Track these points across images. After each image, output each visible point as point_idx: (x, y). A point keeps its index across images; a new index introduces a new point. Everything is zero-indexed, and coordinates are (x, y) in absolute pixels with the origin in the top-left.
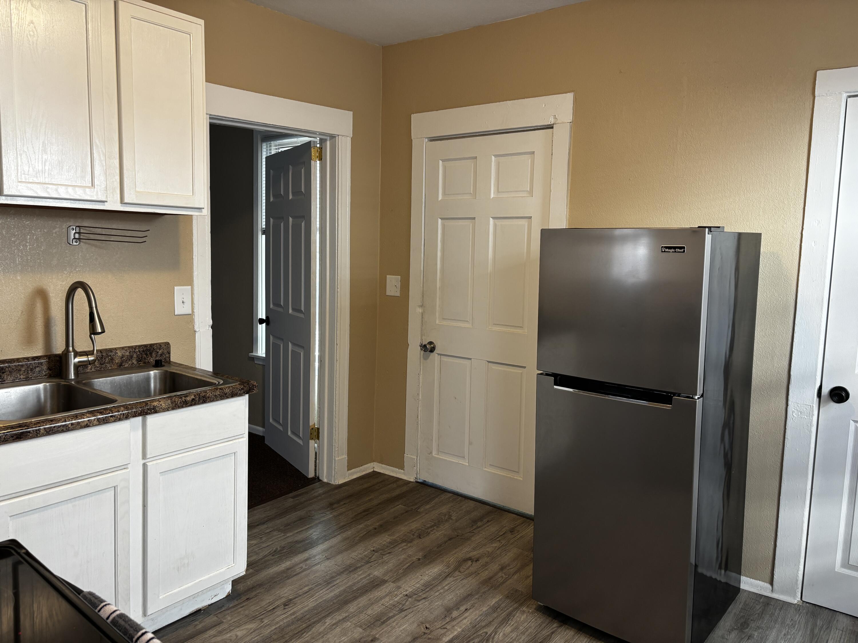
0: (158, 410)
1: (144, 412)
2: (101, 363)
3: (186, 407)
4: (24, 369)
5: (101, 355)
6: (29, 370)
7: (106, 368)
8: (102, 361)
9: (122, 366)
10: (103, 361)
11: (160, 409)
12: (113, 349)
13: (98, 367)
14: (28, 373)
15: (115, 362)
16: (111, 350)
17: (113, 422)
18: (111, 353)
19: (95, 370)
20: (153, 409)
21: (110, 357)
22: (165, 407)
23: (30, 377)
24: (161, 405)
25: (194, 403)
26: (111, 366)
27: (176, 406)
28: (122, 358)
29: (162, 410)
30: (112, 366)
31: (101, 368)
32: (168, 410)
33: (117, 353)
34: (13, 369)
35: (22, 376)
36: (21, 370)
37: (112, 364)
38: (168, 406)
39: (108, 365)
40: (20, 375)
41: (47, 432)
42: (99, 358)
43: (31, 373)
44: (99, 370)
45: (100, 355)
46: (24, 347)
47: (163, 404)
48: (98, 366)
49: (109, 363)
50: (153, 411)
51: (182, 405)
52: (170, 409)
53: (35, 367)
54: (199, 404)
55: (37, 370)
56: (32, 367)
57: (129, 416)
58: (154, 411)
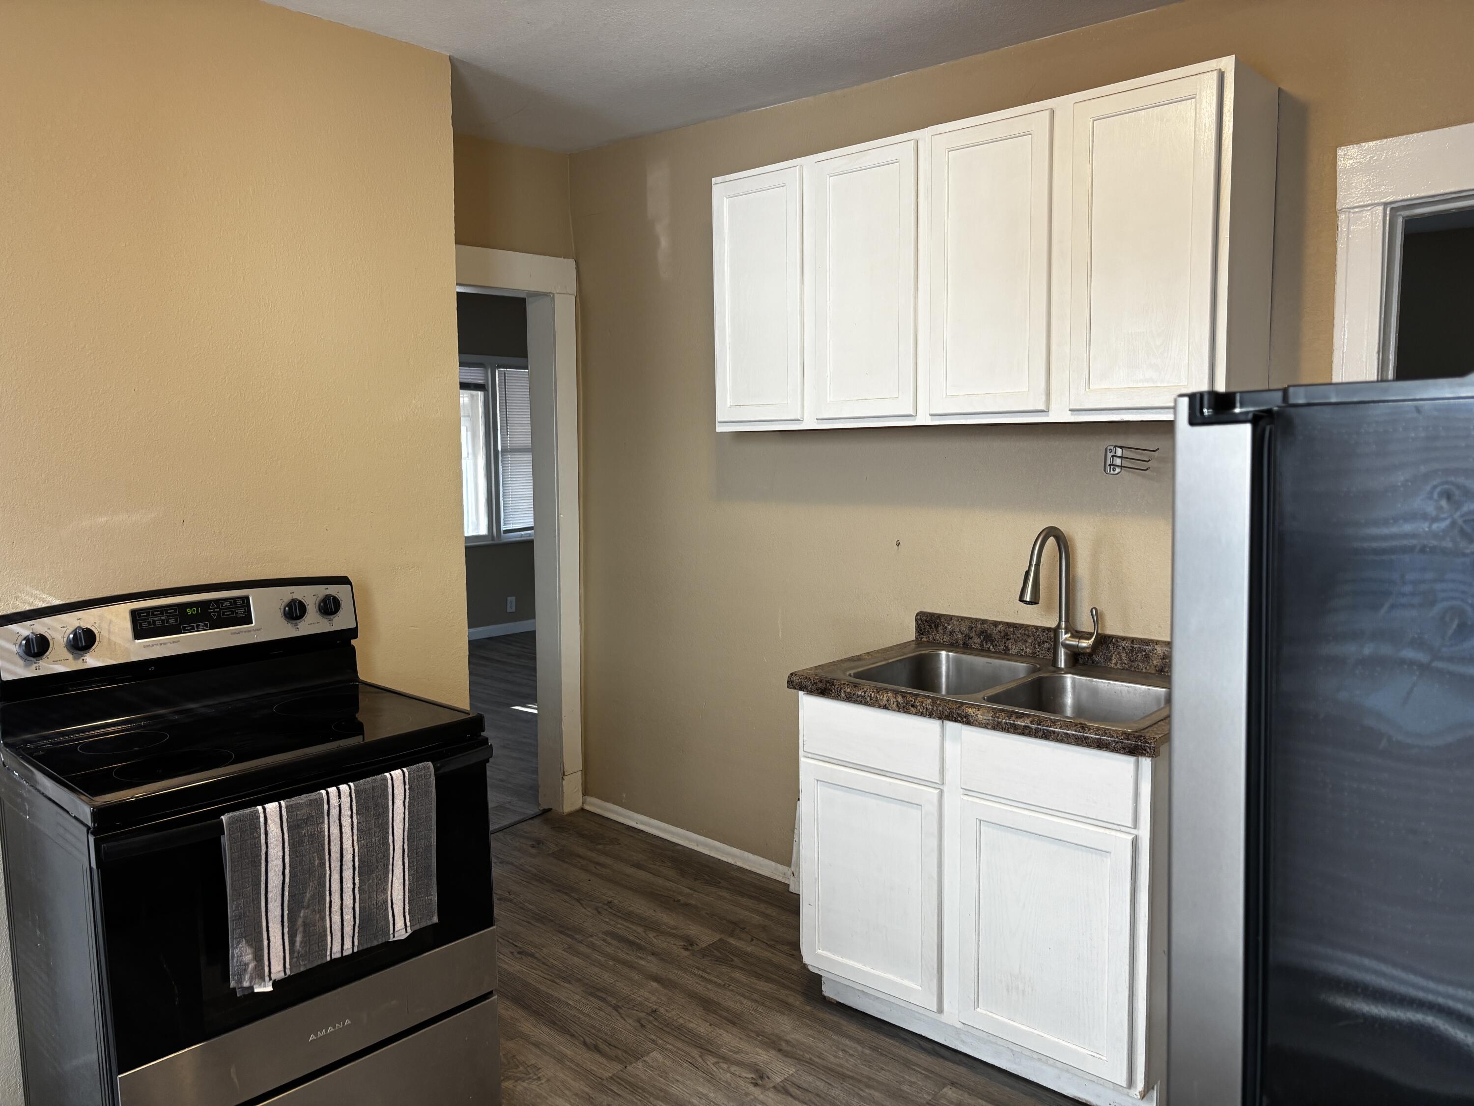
0: (972, 721)
1: (953, 716)
2: (1130, 659)
3: (1015, 733)
4: (1030, 641)
5: (1131, 647)
6: (1036, 643)
7: (1138, 669)
8: (1132, 656)
9: (1164, 672)
10: (1134, 657)
11: (974, 720)
12: (1152, 641)
13: (1125, 664)
14: (1035, 647)
15: (1153, 664)
16: (1147, 642)
17: (914, 714)
18: (1147, 647)
19: (1121, 668)
20: (965, 717)
21: (1144, 653)
22: (982, 722)
23: (1038, 653)
24: (977, 716)
25: (1025, 732)
26: (1146, 668)
27: (997, 727)
28: (1164, 658)
29: (977, 723)
30: (1148, 667)
31: (1131, 667)
32: (986, 726)
33: (1155, 649)
34: (1018, 637)
35: (1028, 649)
36: (1027, 641)
37: (1147, 665)
38: (987, 721)
39: (1141, 665)
40: (1026, 648)
41: (847, 698)
42: (1127, 650)
43: (1038, 648)
44: (1127, 669)
45: (1129, 646)
46: (1043, 613)
47: (980, 716)
48: (1126, 662)
49: (1143, 661)
50: (965, 719)
51: (1008, 728)
52: (989, 727)
53: (1043, 642)
54: (1036, 737)
55: (1045, 647)
56: (1039, 641)
57: (933, 714)
58: (967, 720)
